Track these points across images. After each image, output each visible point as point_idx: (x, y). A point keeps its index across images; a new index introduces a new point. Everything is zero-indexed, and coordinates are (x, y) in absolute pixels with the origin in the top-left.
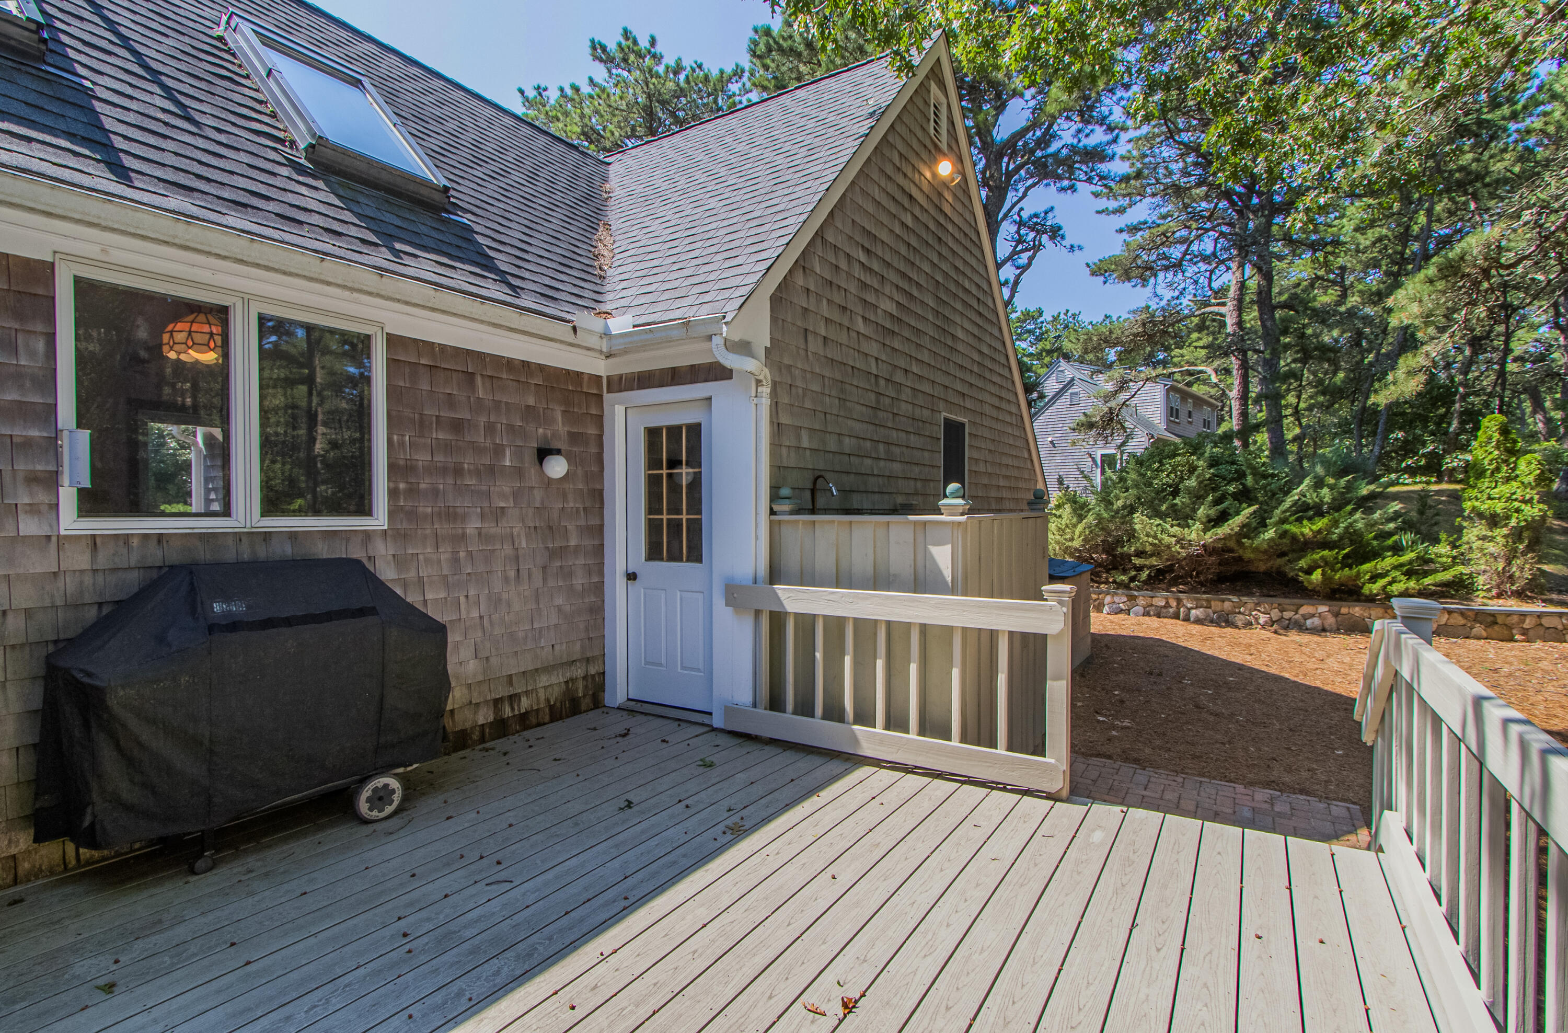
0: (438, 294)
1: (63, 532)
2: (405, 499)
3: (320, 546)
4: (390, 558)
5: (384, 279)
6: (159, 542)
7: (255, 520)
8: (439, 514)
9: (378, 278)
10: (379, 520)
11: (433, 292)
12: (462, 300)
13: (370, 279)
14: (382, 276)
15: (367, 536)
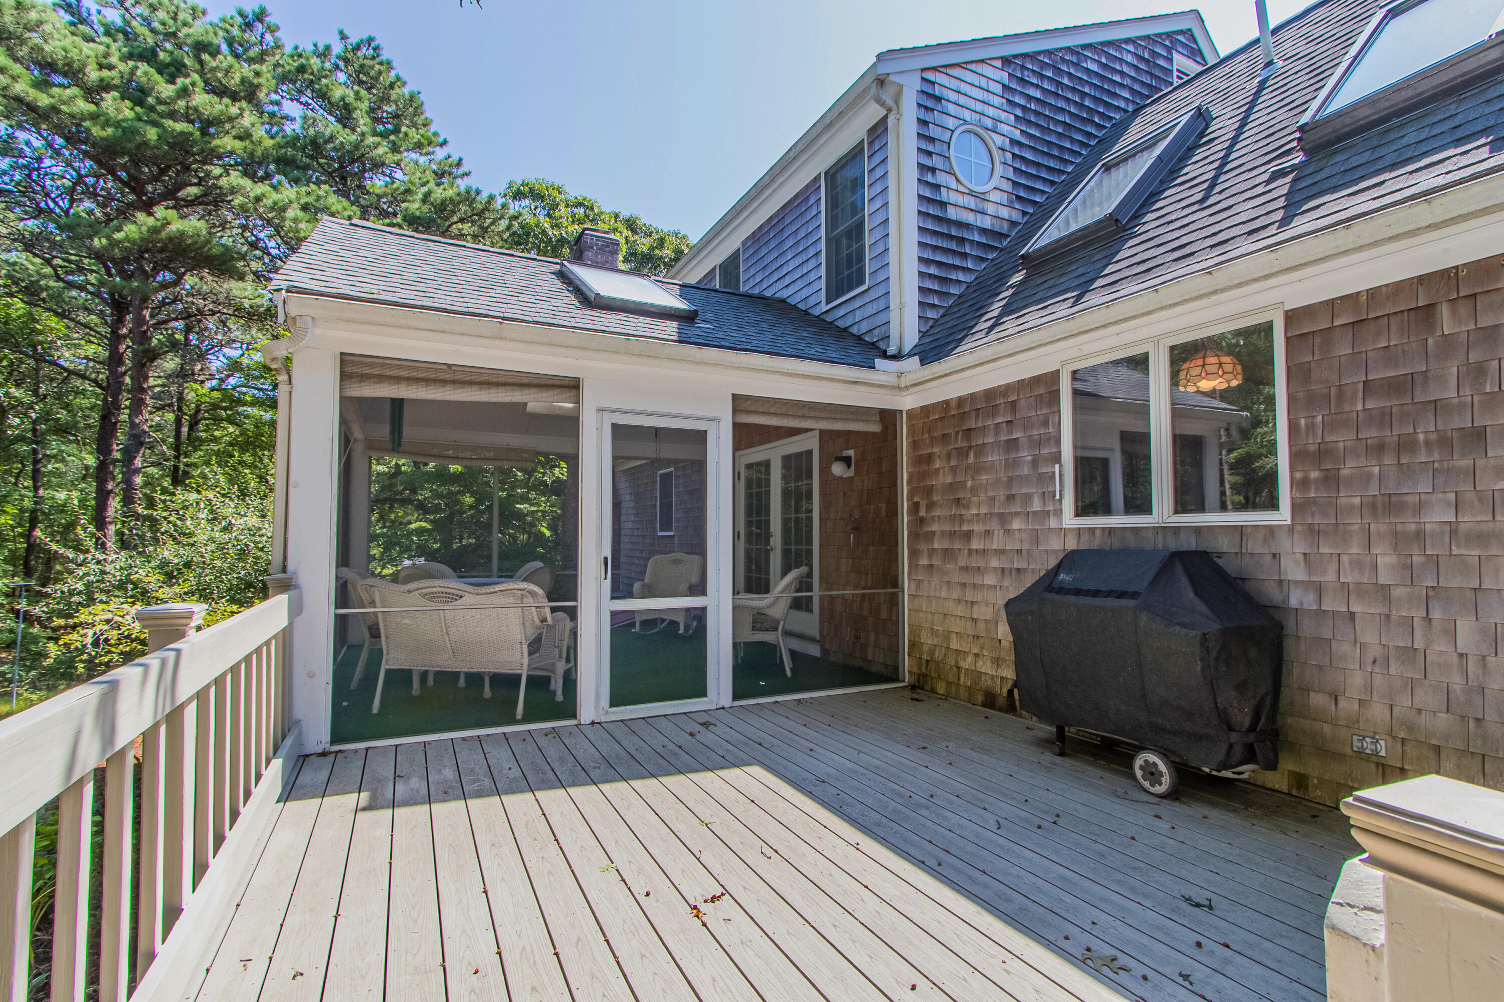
0: (1280, 253)
1: (1064, 526)
2: (1317, 489)
3: (1220, 540)
4: (1300, 557)
5: (1214, 274)
6: (1110, 533)
7: (1166, 515)
8: (1374, 506)
9: (1208, 276)
10: (1283, 515)
11: (1273, 255)
12: (1316, 241)
13: (1203, 283)
14: (1210, 273)
15: (1271, 531)
